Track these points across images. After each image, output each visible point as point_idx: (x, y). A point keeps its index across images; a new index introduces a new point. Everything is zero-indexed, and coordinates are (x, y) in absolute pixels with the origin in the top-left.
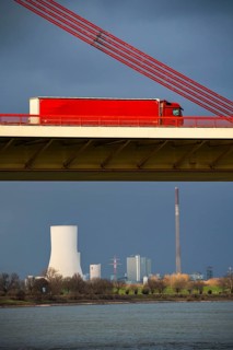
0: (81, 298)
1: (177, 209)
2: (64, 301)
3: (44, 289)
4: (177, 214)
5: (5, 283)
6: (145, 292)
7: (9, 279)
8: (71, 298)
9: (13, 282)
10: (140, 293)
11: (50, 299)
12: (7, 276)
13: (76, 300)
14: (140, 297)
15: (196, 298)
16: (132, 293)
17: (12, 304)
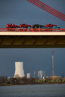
0: (26, 83)
1: (53, 57)
2: (21, 84)
3: (15, 81)
4: (53, 58)
5: (4, 79)
6: (45, 81)
7: (5, 78)
8: (24, 83)
9: (6, 79)
10: (44, 81)
11: (17, 84)
12: (4, 77)
13: (25, 84)
14: (44, 83)
15: (61, 83)
16: (41, 82)
17: (6, 85)
